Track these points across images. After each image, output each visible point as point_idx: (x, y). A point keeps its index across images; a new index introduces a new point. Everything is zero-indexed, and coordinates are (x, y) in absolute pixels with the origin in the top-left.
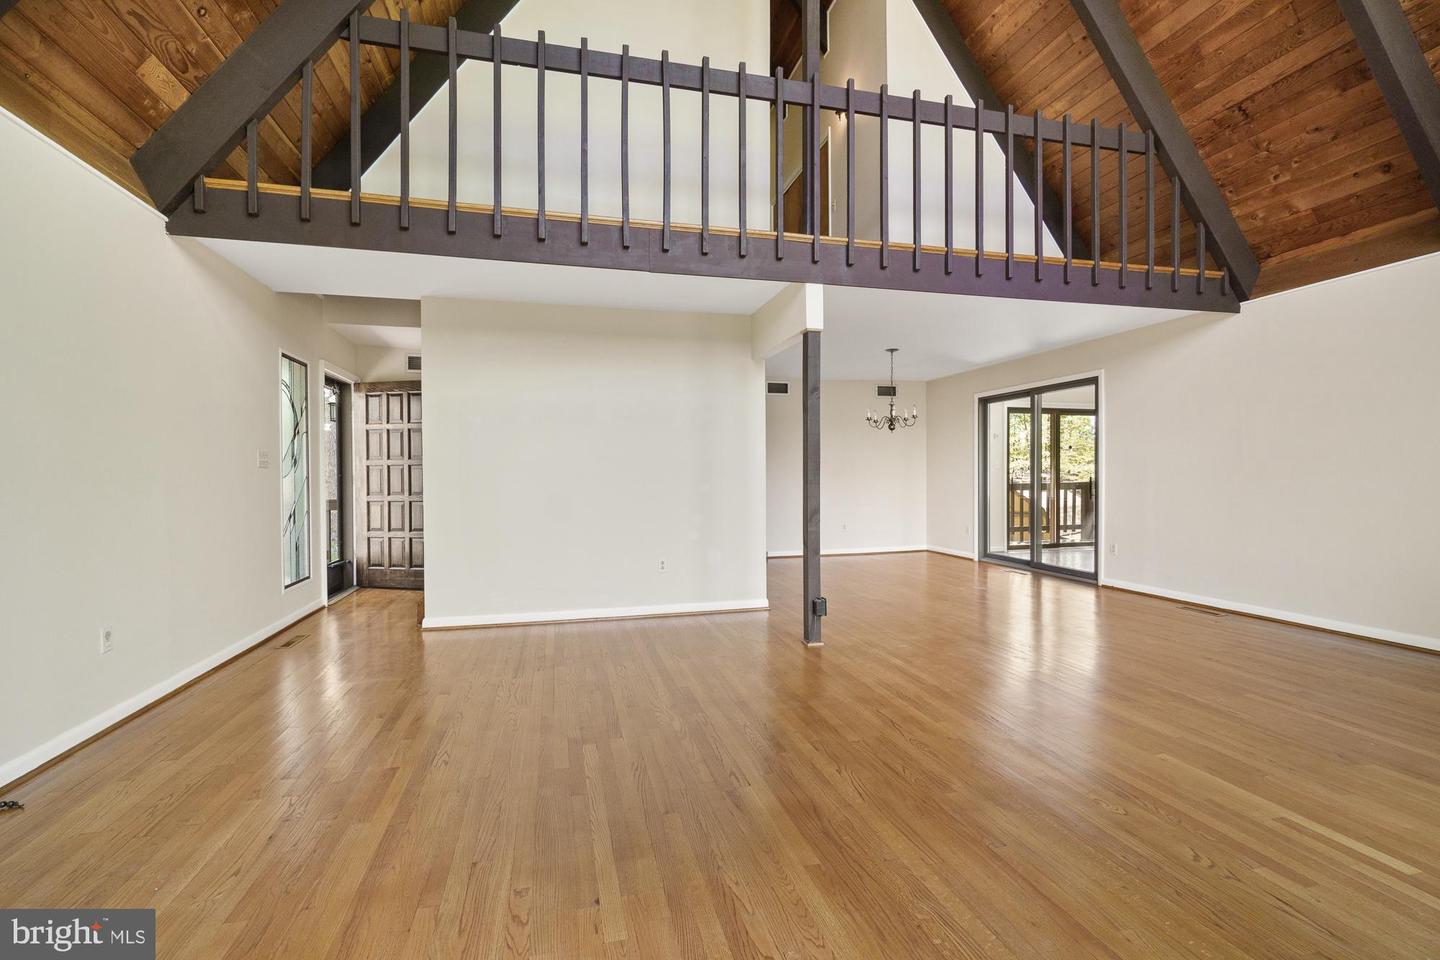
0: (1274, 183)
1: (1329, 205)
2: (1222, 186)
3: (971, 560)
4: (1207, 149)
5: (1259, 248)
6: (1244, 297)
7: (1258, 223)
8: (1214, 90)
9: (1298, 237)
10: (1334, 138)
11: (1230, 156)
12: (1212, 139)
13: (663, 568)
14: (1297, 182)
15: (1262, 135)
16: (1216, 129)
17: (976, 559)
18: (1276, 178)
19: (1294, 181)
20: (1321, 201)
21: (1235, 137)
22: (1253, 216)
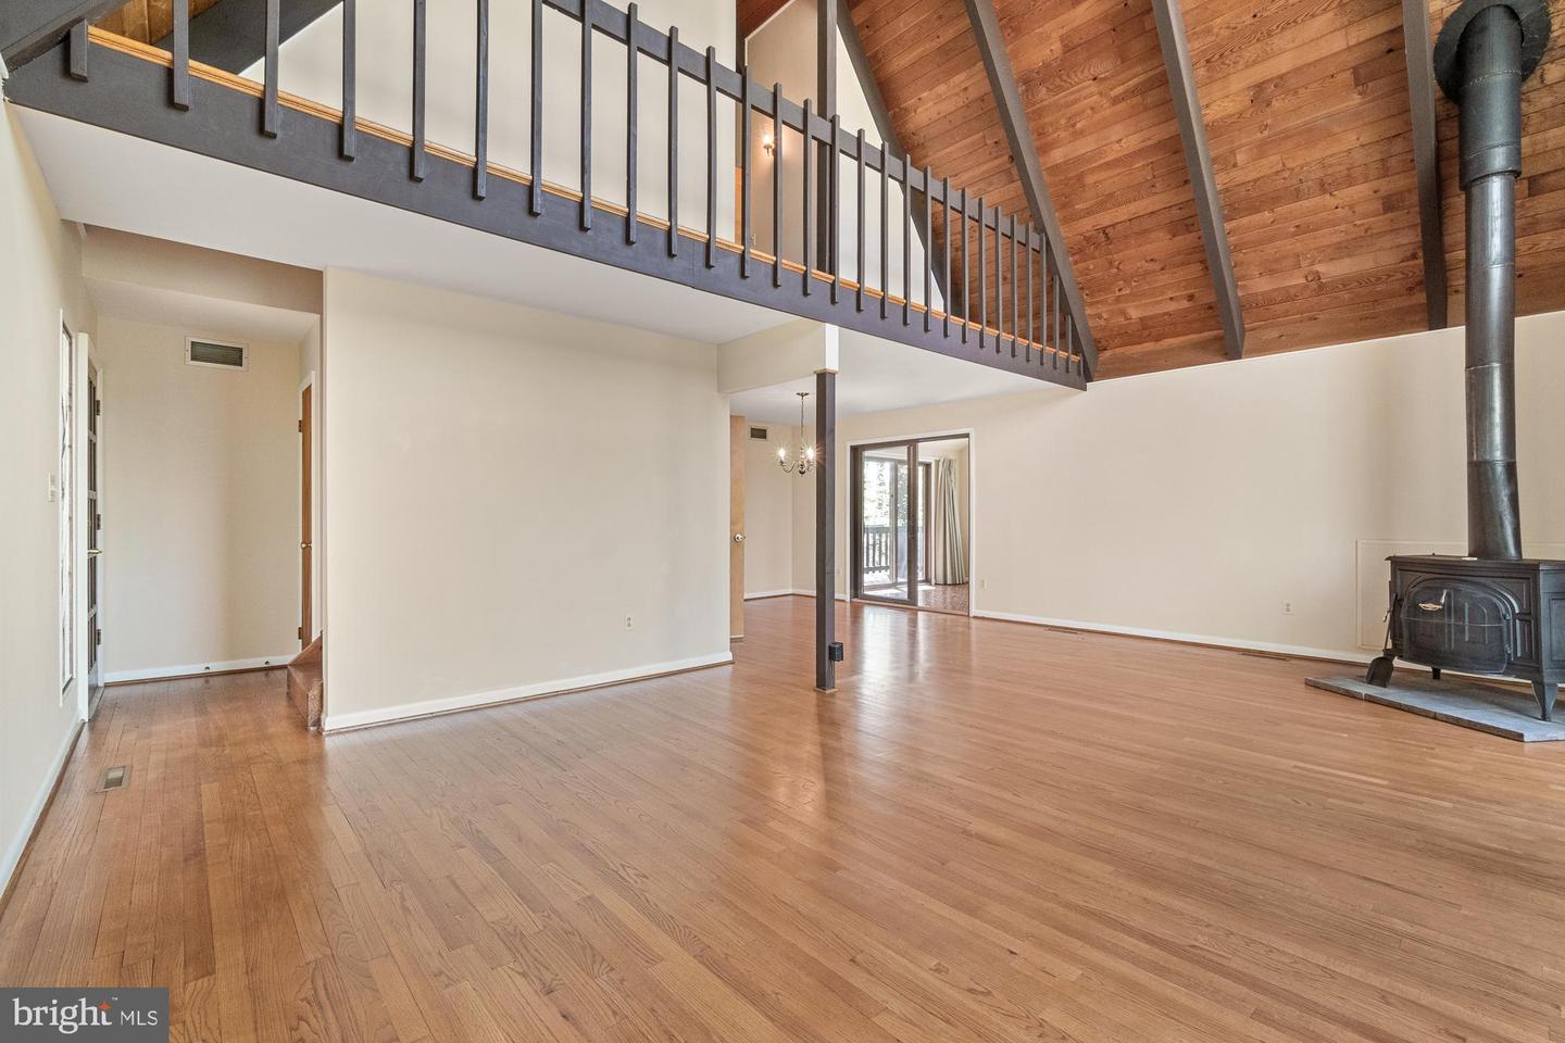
0: (1118, 293)
1: (1151, 318)
2: (1082, 288)
3: (843, 601)
4: (1076, 257)
5: (1100, 342)
6: (1089, 379)
7: (1102, 323)
8: (1089, 212)
9: (1130, 336)
10: (1162, 269)
11: (1091, 267)
12: (1081, 251)
13: (629, 625)
14: (1133, 296)
15: (1115, 256)
16: (1084, 243)
17: (848, 600)
18: (1120, 290)
19: (1131, 294)
20: (1148, 314)
21: (1097, 253)
22: (1099, 316)
